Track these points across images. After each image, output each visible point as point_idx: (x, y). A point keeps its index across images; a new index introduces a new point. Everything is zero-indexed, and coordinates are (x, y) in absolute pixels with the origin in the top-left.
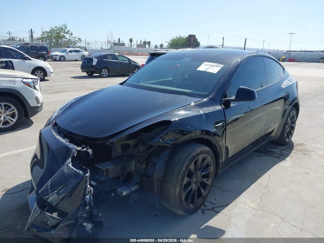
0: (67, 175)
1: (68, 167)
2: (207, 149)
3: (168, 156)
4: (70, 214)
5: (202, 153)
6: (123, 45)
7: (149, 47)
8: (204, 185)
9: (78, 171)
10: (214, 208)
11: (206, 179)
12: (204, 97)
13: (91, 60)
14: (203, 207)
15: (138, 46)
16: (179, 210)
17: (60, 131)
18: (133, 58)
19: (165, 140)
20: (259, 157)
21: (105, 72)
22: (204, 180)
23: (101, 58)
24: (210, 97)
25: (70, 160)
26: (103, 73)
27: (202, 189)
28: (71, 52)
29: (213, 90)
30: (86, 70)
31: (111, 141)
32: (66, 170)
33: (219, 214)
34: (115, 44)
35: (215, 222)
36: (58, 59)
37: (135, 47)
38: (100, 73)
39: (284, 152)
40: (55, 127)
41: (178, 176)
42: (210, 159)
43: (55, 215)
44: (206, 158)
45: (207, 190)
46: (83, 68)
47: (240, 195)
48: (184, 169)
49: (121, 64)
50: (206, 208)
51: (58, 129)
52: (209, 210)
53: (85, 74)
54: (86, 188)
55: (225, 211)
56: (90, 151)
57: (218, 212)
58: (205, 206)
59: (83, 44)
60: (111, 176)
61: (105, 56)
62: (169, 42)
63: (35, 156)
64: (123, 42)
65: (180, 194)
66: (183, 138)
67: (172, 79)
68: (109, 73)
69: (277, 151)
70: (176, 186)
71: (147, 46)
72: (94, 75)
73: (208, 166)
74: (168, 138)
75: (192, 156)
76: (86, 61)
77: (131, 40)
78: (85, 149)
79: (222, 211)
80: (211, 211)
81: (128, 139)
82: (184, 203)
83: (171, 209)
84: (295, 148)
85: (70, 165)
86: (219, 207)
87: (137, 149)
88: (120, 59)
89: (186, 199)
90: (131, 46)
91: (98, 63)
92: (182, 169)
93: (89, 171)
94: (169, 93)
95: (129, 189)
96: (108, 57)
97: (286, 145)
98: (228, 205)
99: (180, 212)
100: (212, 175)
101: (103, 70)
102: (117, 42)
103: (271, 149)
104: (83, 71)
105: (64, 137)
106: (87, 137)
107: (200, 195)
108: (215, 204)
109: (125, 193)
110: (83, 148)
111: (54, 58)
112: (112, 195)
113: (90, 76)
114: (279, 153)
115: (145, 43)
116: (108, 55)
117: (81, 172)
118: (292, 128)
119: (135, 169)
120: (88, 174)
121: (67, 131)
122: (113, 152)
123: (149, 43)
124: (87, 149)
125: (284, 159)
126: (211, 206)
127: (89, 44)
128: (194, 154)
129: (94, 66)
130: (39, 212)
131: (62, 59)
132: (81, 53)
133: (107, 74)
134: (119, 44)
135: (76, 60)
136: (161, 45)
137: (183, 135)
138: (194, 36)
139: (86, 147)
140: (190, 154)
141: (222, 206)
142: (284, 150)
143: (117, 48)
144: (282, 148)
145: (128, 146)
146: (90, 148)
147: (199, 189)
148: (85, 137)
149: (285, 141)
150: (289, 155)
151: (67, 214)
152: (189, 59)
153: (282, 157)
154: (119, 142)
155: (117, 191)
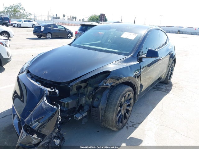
0: (45, 109)
1: (45, 103)
2: (131, 88)
3: (108, 94)
4: (48, 136)
5: (128, 91)
6: (59, 18)
7: (76, 21)
8: (127, 111)
9: (53, 106)
10: (133, 125)
11: (128, 107)
12: (127, 55)
13: (40, 27)
14: (127, 125)
15: (69, 19)
16: (114, 128)
17: (33, 77)
18: (67, 27)
19: (106, 84)
20: (154, 91)
21: (49, 35)
22: (128, 108)
23: (46, 27)
24: (131, 55)
25: (45, 98)
26: (48, 37)
27: (126, 114)
28: (25, 21)
29: (133, 51)
30: (36, 34)
31: (71, 84)
32: (44, 106)
33: (137, 129)
34: (54, 18)
35: (136, 134)
36: (16, 26)
37: (67, 20)
38: (46, 36)
39: (168, 88)
40: (28, 74)
41: (115, 107)
42: (132, 95)
43: (35, 136)
44: (130, 94)
45: (129, 114)
46: (35, 32)
47: (147, 116)
48: (118, 102)
49: (60, 30)
50: (128, 125)
51: (30, 75)
52: (130, 126)
53: (36, 37)
54: (58, 117)
55: (140, 127)
56: (57, 91)
57: (136, 128)
58: (128, 124)
59: (32, 17)
60: (70, 107)
61: (49, 26)
62: (89, 18)
63: (15, 92)
64: (59, 16)
65: (116, 118)
66: (117, 82)
67: (100, 42)
68: (52, 36)
69: (164, 88)
70: (114, 113)
71: (74, 19)
72: (42, 37)
73: (130, 99)
74: (109, 82)
75: (123, 93)
76: (37, 28)
77: (64, 16)
78: (53, 90)
79: (139, 127)
80: (131, 127)
81: (81, 83)
82: (118, 123)
83: (109, 127)
84: (173, 85)
85: (46, 102)
86: (137, 124)
87: (86, 89)
88: (59, 28)
89: (118, 121)
90: (64, 19)
91: (44, 29)
92: (117, 102)
93: (59, 106)
94: (104, 52)
95: (82, 116)
96: (51, 26)
97: (168, 84)
98: (141, 123)
99: (115, 129)
100: (132, 105)
101: (48, 34)
102: (55, 16)
103: (160, 87)
104: (35, 35)
105: (36, 81)
106: (53, 81)
107: (125, 117)
108: (133, 122)
109: (79, 118)
110: (52, 89)
111: (13, 25)
112: (70, 119)
113: (39, 37)
114: (165, 89)
115: (73, 17)
116: (51, 25)
117: (55, 107)
118: (172, 73)
119: (85, 102)
120: (59, 108)
121: (37, 77)
122: (71, 92)
123: (75, 18)
124: (55, 90)
125: (169, 93)
126: (131, 124)
127: (36, 17)
128: (124, 92)
129: (42, 32)
130: (26, 135)
131: (19, 26)
132: (31, 22)
133: (51, 37)
134: (56, 18)
135: (29, 27)
136: (83, 20)
137: (118, 80)
138: (104, 15)
139: (54, 89)
140: (122, 93)
141: (138, 124)
142: (168, 87)
143: (55, 20)
144: (166, 85)
145: (81, 87)
146: (57, 89)
147: (125, 114)
148: (51, 81)
149: (168, 81)
150: (171, 90)
151: (46, 135)
152: (114, 30)
153: (167, 91)
154: (76, 85)
155: (74, 117)
